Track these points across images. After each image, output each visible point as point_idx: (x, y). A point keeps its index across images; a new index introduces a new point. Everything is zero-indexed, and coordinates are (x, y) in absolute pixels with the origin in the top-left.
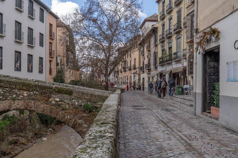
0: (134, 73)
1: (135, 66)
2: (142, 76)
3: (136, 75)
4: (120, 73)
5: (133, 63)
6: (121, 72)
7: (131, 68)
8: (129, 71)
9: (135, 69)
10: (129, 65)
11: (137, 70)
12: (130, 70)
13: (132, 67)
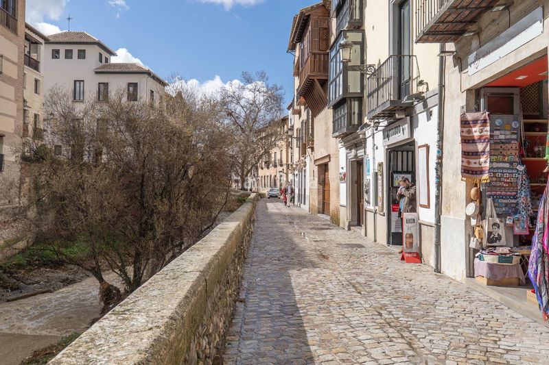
0: (280, 172)
1: (281, 162)
2: (291, 177)
3: (282, 174)
4: (260, 170)
5: (278, 157)
6: (262, 168)
7: (275, 163)
8: (273, 168)
9: (281, 165)
10: (273, 159)
11: (285, 167)
12: (275, 166)
13: (277, 161)
